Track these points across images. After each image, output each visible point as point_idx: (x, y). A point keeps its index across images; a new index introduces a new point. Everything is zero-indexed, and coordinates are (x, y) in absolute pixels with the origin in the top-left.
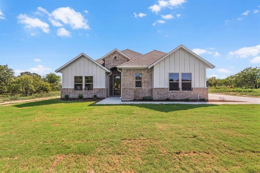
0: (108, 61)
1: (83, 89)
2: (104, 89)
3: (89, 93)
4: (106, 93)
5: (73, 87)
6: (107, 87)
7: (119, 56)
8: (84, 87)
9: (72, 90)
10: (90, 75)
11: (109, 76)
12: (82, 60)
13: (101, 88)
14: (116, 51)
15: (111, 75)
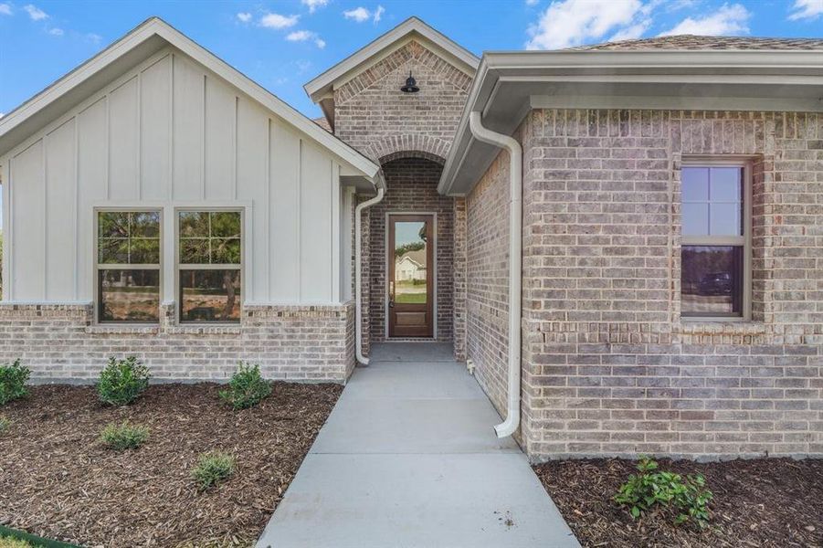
0: (359, 107)
1: (162, 311)
2: (325, 311)
3: (206, 342)
4: (342, 344)
5: (88, 297)
6: (349, 296)
7: (438, 77)
8: (168, 294)
9: (77, 320)
10: (219, 201)
11: (363, 215)
12: (157, 82)
13: (307, 302)
14: (414, 33)
15: (381, 202)
